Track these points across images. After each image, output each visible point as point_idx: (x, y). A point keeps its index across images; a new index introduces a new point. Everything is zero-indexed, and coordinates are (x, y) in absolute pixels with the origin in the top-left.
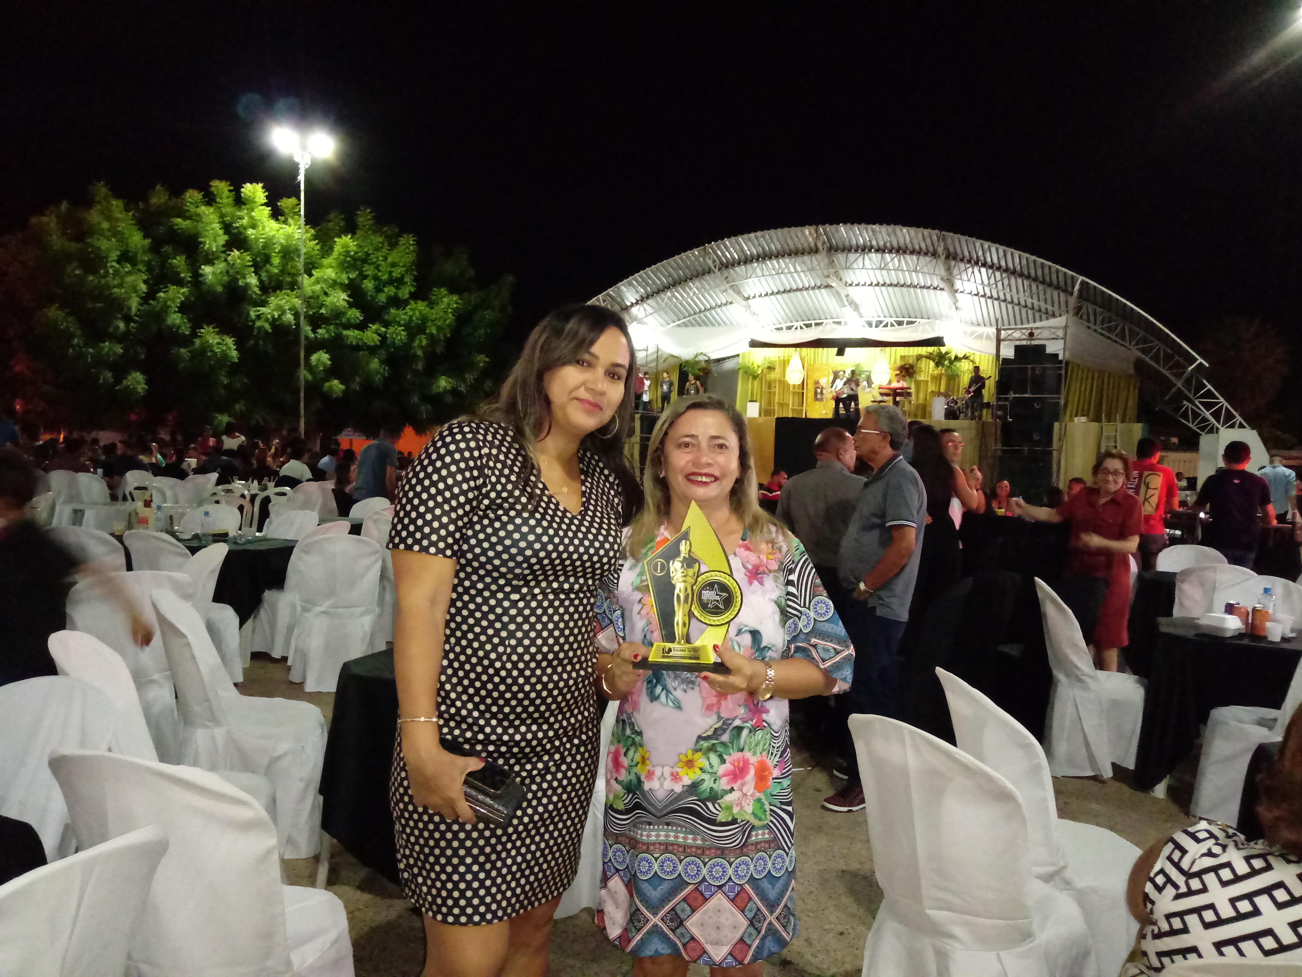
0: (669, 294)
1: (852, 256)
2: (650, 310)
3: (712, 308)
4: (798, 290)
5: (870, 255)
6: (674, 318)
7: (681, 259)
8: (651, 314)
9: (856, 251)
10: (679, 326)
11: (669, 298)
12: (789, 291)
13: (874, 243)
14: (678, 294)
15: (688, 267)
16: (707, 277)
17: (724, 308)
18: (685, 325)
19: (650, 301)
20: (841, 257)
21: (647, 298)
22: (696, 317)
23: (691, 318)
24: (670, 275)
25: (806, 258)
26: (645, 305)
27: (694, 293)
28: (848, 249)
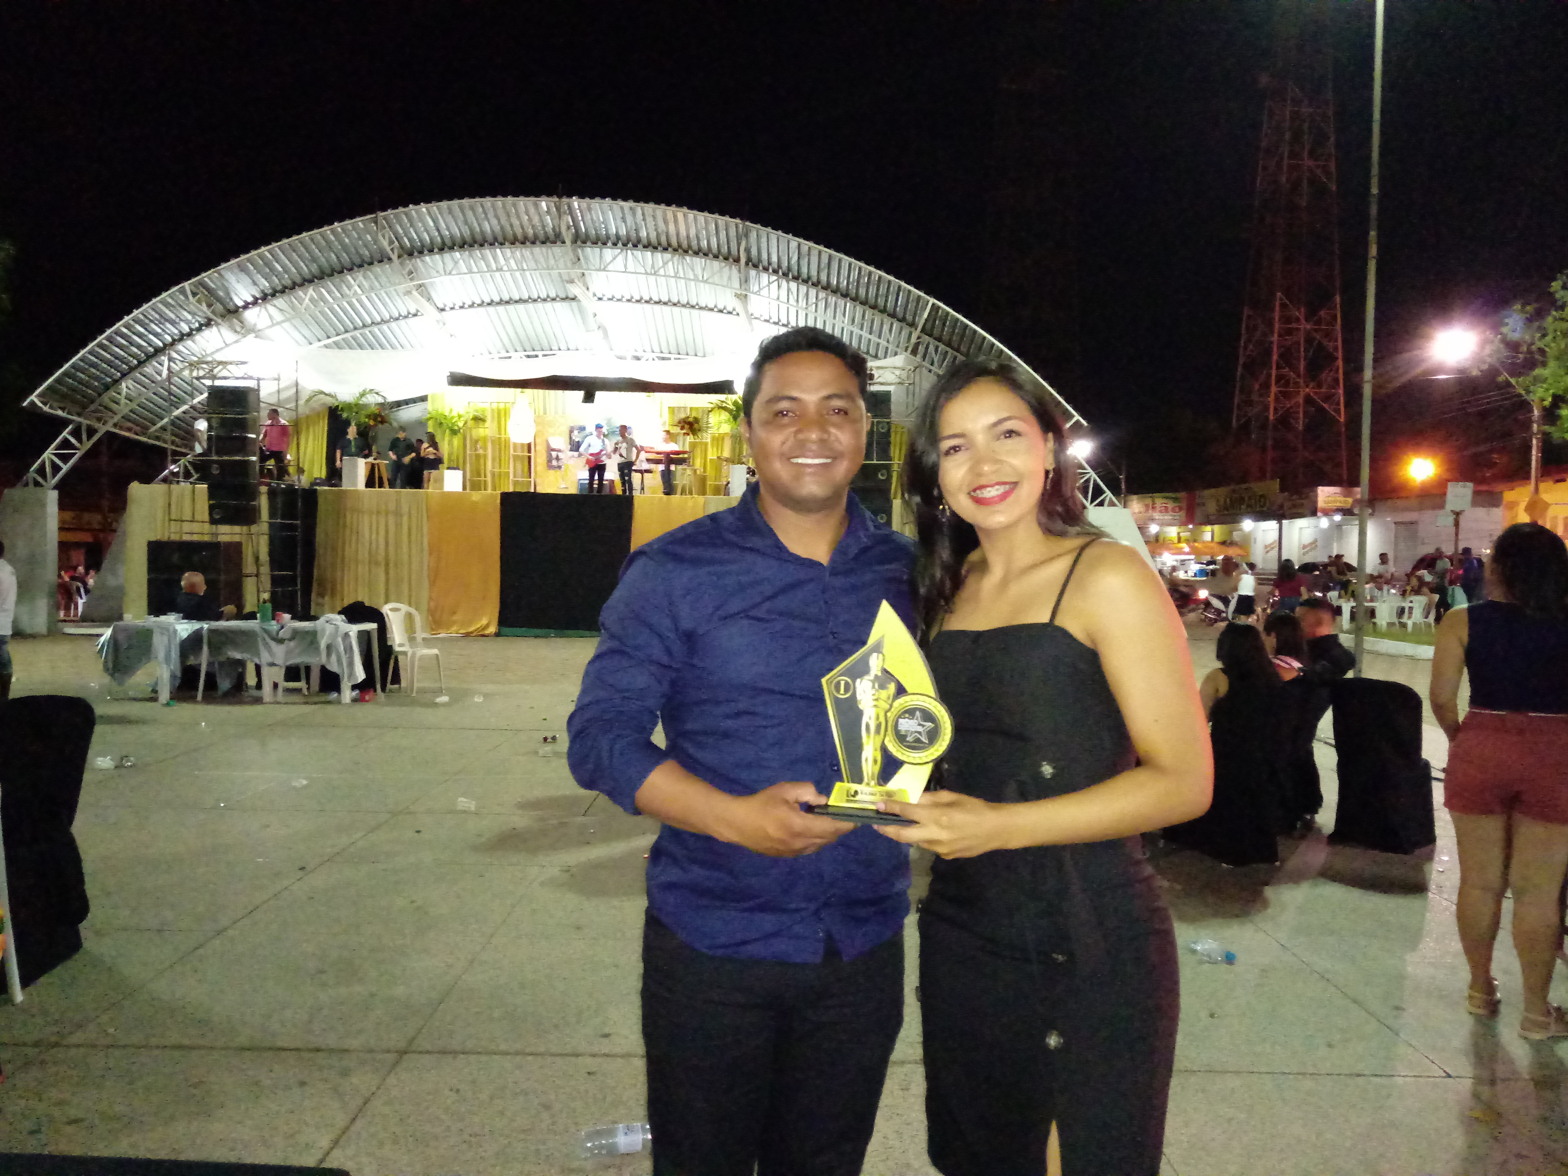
0: (311, 291)
1: (609, 253)
2: (278, 316)
3: (383, 321)
4: (520, 301)
5: (635, 252)
6: (320, 334)
7: (333, 232)
8: (279, 323)
9: (615, 244)
10: (326, 346)
11: (312, 300)
12: (507, 302)
13: (643, 234)
14: (326, 291)
15: (345, 247)
16: (377, 269)
17: (402, 322)
18: (337, 345)
19: (280, 301)
20: (591, 253)
21: (273, 295)
22: (357, 333)
23: (348, 335)
24: (314, 260)
25: (538, 250)
26: (269, 307)
27: (356, 293)
28: (601, 241)
